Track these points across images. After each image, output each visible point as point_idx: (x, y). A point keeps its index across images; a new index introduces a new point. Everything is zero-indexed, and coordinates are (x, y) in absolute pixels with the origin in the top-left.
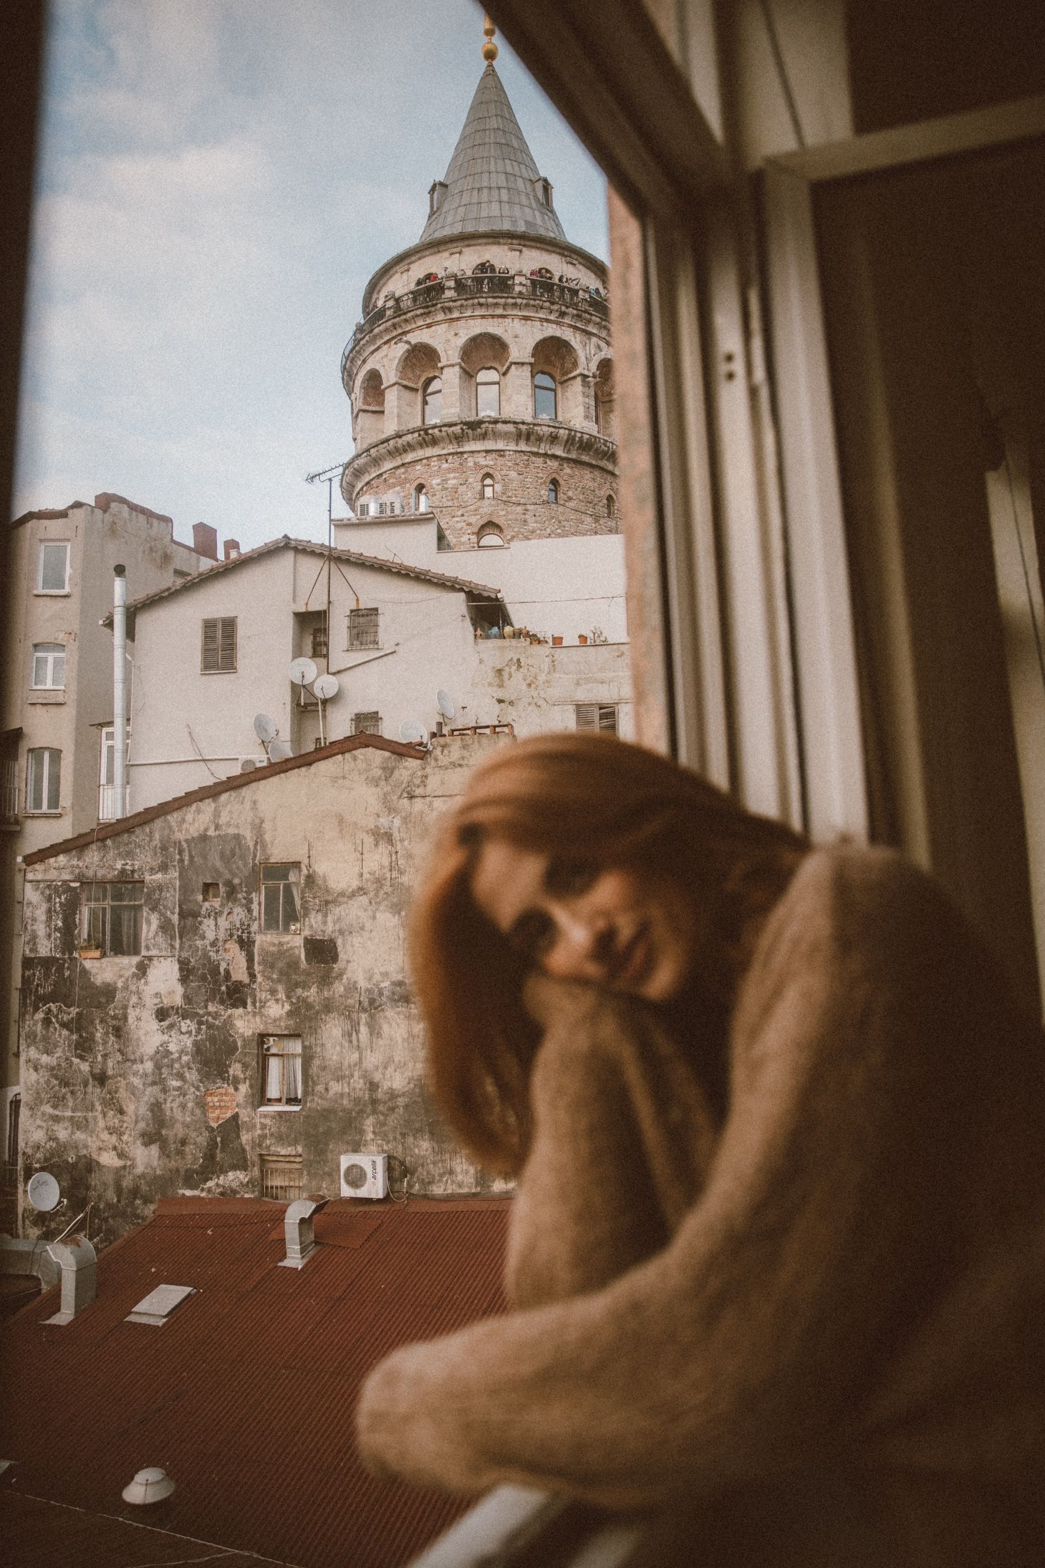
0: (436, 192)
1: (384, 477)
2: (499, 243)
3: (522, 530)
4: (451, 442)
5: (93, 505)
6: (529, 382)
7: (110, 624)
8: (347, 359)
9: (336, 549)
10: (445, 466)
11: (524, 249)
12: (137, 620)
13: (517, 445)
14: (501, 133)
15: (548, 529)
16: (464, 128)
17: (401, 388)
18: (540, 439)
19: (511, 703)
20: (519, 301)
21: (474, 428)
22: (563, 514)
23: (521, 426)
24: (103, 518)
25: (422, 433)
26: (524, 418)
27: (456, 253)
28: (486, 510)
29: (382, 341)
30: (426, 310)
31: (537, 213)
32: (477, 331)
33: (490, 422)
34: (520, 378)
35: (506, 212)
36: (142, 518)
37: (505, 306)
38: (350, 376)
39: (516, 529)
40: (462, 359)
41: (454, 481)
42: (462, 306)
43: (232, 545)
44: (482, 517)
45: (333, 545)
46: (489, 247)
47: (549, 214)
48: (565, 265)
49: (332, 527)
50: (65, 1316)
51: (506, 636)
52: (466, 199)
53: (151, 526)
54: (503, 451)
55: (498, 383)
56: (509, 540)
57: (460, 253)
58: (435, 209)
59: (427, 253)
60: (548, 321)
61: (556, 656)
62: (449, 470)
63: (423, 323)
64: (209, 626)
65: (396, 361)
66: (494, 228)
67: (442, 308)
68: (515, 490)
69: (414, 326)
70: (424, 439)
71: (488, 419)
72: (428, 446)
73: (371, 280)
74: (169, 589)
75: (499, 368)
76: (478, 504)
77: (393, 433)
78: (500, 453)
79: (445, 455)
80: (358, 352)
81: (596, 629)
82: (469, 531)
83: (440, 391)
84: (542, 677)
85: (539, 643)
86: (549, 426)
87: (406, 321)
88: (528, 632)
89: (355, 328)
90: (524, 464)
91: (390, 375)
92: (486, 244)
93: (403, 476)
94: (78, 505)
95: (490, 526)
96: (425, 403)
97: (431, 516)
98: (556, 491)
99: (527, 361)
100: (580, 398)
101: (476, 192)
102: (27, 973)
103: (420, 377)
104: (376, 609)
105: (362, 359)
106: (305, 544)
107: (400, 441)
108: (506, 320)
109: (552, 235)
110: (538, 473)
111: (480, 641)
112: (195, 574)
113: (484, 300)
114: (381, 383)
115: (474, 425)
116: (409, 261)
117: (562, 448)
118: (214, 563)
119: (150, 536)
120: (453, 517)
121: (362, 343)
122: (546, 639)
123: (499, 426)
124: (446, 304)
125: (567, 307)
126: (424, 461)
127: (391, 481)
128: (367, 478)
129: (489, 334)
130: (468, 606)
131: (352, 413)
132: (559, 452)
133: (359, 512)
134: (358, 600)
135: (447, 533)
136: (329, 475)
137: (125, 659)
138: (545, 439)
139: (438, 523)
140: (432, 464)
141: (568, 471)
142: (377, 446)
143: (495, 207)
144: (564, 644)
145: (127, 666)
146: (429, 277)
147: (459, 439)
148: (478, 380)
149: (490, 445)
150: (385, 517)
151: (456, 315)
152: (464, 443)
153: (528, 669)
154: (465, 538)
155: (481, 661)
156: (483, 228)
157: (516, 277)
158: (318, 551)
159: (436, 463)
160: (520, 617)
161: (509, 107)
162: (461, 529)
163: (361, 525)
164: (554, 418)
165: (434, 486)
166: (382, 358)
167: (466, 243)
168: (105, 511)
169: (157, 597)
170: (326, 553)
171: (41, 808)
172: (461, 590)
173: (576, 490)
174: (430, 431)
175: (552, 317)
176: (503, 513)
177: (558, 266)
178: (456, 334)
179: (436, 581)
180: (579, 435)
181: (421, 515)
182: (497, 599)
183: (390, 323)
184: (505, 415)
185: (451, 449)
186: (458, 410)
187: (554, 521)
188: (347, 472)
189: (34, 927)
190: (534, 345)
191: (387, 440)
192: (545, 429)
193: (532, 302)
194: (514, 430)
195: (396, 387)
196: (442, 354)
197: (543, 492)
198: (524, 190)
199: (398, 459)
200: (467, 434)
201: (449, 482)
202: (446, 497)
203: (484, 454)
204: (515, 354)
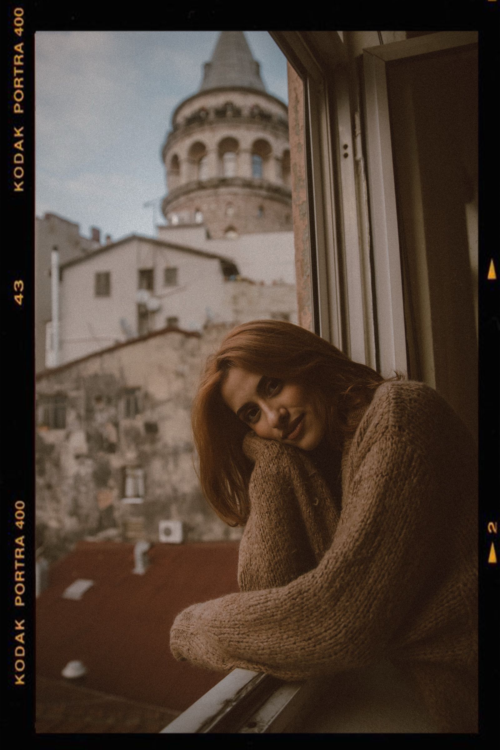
0: (206, 68)
1: (180, 204)
2: (235, 92)
3: (246, 229)
4: (212, 188)
6: (250, 160)
10: (209, 199)
11: (248, 95)
12: (64, 272)
13: (244, 190)
17: (188, 162)
18: (254, 187)
19: (240, 312)
20: (245, 120)
23: (246, 181)
24: (47, 226)
25: (197, 184)
26: (247, 177)
27: (215, 97)
28: (228, 221)
30: (200, 124)
31: (253, 77)
32: (225, 135)
34: (245, 157)
35: (239, 76)
36: (65, 225)
37: (238, 123)
38: (165, 155)
40: (218, 148)
41: (214, 207)
42: (217, 121)
43: (108, 237)
44: (227, 224)
47: (258, 78)
49: (157, 228)
51: (237, 280)
53: (69, 228)
54: (237, 193)
55: (235, 159)
56: (240, 235)
59: (202, 96)
60: (258, 130)
61: (261, 291)
62: (211, 201)
63: (199, 130)
64: (98, 276)
65: (186, 149)
66: (234, 85)
67: (207, 123)
68: (243, 211)
69: (195, 131)
70: (199, 186)
71: (230, 178)
72: (200, 190)
73: (175, 111)
74: (78, 258)
75: (235, 152)
76: (225, 217)
77: (185, 184)
79: (209, 194)
81: (280, 277)
82: (220, 230)
83: (206, 163)
84: (255, 300)
85: (254, 285)
88: (248, 279)
89: (167, 133)
90: (247, 199)
91: (183, 156)
92: (229, 92)
95: (231, 229)
96: (199, 168)
97: (203, 223)
98: (262, 212)
99: (249, 149)
100: (274, 167)
103: (197, 156)
104: (176, 268)
105: (170, 148)
106: (142, 236)
107: (188, 188)
108: (239, 129)
109: (260, 88)
110: (253, 203)
111: (226, 282)
112: (91, 251)
114: (179, 160)
115: (223, 180)
116: (193, 101)
117: (265, 191)
118: (100, 246)
119: (68, 233)
120: (213, 224)
122: (257, 283)
123: (235, 181)
124: (210, 121)
126: (199, 198)
127: (183, 206)
128: (172, 205)
129: (230, 137)
130: (220, 266)
131: (166, 173)
132: (263, 193)
133: (168, 222)
134: (168, 264)
135: (211, 231)
137: (58, 291)
138: (257, 187)
139: (207, 228)
141: (268, 202)
142: (177, 190)
144: (265, 286)
147: (216, 187)
148: (225, 158)
149: (232, 190)
150: (181, 224)
151: (214, 126)
152: (218, 189)
153: (248, 296)
154: (219, 234)
155: (226, 293)
156: (228, 85)
157: (243, 110)
158: (150, 241)
159: (205, 199)
160: (245, 271)
162: (217, 229)
163: (169, 228)
165: (204, 208)
166: (179, 148)
168: (48, 222)
169: (72, 262)
170: (153, 241)
172: (217, 259)
173: (272, 211)
175: (261, 128)
177: (264, 104)
178: (215, 136)
179: (204, 254)
180: (273, 185)
181: (197, 223)
182: (233, 264)
184: (238, 176)
185: (211, 191)
186: (215, 173)
188: (163, 202)
190: (253, 142)
191: (181, 187)
192: (257, 182)
193: (251, 121)
194: (242, 182)
195: (186, 160)
196: (208, 145)
197: (256, 212)
198: (247, 67)
199: (187, 195)
200: (220, 184)
201: (211, 207)
202: (210, 214)
203: (228, 193)
204: (243, 145)
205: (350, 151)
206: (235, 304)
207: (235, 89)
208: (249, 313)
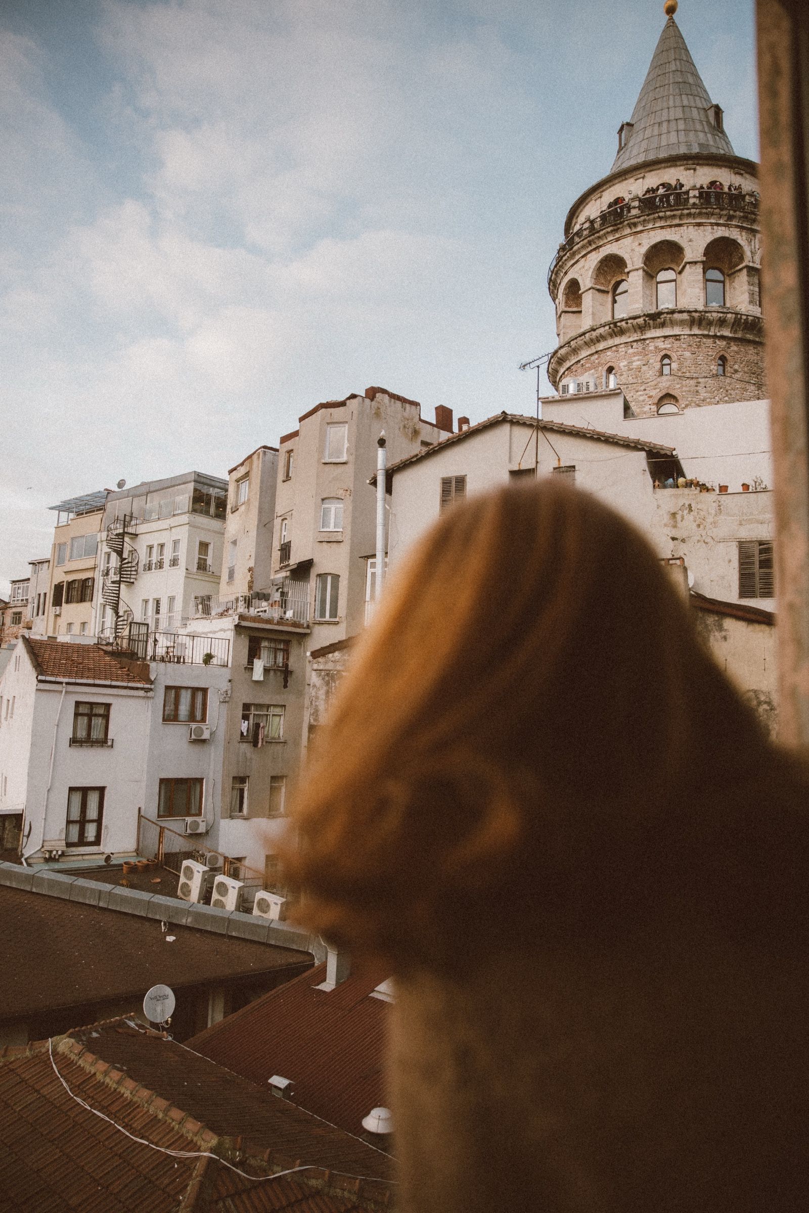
0: (624, 132)
1: (581, 363)
2: (676, 166)
3: (694, 399)
4: (635, 331)
5: (364, 396)
6: (701, 277)
7: (374, 483)
8: (552, 272)
9: (542, 420)
10: (631, 351)
11: (698, 167)
13: (691, 330)
14: (679, 73)
15: (717, 398)
16: (649, 74)
17: (595, 291)
18: (710, 323)
19: (683, 541)
20: (693, 211)
21: (655, 319)
22: (730, 384)
23: (694, 314)
24: (371, 406)
25: (612, 326)
26: (696, 307)
27: (641, 178)
28: (664, 384)
29: (581, 255)
30: (615, 228)
32: (658, 239)
33: (667, 313)
34: (693, 275)
35: (682, 138)
36: (399, 404)
37: (681, 217)
38: (554, 286)
39: (690, 399)
40: (645, 264)
41: (639, 363)
42: (644, 221)
43: (464, 421)
44: (660, 390)
45: (540, 418)
46: (667, 170)
47: (720, 135)
48: (733, 176)
49: (540, 403)
50: (329, 985)
51: (679, 485)
52: (648, 133)
53: (405, 409)
54: (679, 335)
55: (675, 280)
56: (684, 408)
57: (643, 178)
58: (623, 145)
60: (718, 225)
61: (722, 502)
62: (635, 354)
63: (612, 238)
64: (446, 482)
66: (672, 154)
67: (628, 224)
68: (689, 367)
69: (606, 241)
70: (613, 330)
71: (666, 311)
72: (616, 336)
73: (571, 208)
74: (417, 455)
75: (675, 268)
76: (658, 379)
77: (589, 327)
78: (677, 337)
79: (631, 342)
80: (561, 266)
81: (757, 478)
82: (650, 403)
83: (626, 292)
84: (710, 519)
85: (707, 491)
86: (718, 312)
87: (599, 237)
88: (698, 482)
89: (558, 248)
90: (696, 345)
91: (586, 281)
93: (597, 361)
94: (353, 396)
95: (668, 397)
96: (614, 301)
97: (619, 391)
98: (724, 366)
99: (699, 259)
100: (746, 287)
101: (657, 125)
103: (610, 282)
104: (574, 467)
105: (564, 271)
106: (518, 417)
107: (594, 334)
108: (682, 228)
109: (722, 152)
110: (708, 352)
111: (657, 490)
112: (435, 443)
113: (664, 213)
114: (579, 289)
115: (654, 317)
116: (601, 190)
117: (729, 330)
118: (450, 435)
119: (403, 416)
120: (637, 391)
121: (564, 258)
122: (713, 488)
123: (676, 316)
124: (632, 221)
125: (735, 211)
126: (614, 348)
127: (587, 366)
128: (567, 364)
129: (667, 241)
130: (649, 463)
131: (557, 314)
132: (727, 333)
133: (561, 392)
134: (559, 460)
135: (632, 405)
136: (537, 363)
137: (385, 508)
138: (715, 322)
139: (625, 397)
140: (620, 350)
141: (734, 348)
143: (673, 134)
144: (729, 492)
145: (386, 514)
146: (618, 200)
147: (642, 328)
148: (658, 280)
150: (582, 394)
151: (640, 228)
152: (646, 332)
153: (698, 513)
154: (647, 408)
155: (658, 507)
156: (663, 155)
157: (691, 192)
158: (528, 423)
159: (623, 349)
160: (691, 471)
161: (687, 50)
162: (643, 401)
163: (563, 401)
164: (722, 304)
165: (622, 367)
167: (648, 169)
168: (372, 400)
170: (535, 424)
171: (325, 617)
172: (642, 449)
173: (742, 363)
174: (619, 324)
175: (721, 221)
176: (679, 386)
177: (726, 178)
178: (640, 244)
179: (622, 443)
180: (744, 317)
181: (611, 391)
182: (672, 456)
183: (586, 241)
184: (680, 306)
185: (635, 337)
186: (642, 306)
187: (721, 390)
188: (552, 361)
189: (317, 703)
191: (584, 334)
192: (715, 315)
193: (704, 211)
194: (688, 317)
195: (591, 290)
196: (628, 262)
197: (712, 367)
198: (698, 118)
199: (593, 347)
200: (649, 323)
201: (634, 364)
202: (632, 375)
203: (663, 339)
204: (689, 255)
206: (675, 527)
207: (676, 161)
208: (699, 541)
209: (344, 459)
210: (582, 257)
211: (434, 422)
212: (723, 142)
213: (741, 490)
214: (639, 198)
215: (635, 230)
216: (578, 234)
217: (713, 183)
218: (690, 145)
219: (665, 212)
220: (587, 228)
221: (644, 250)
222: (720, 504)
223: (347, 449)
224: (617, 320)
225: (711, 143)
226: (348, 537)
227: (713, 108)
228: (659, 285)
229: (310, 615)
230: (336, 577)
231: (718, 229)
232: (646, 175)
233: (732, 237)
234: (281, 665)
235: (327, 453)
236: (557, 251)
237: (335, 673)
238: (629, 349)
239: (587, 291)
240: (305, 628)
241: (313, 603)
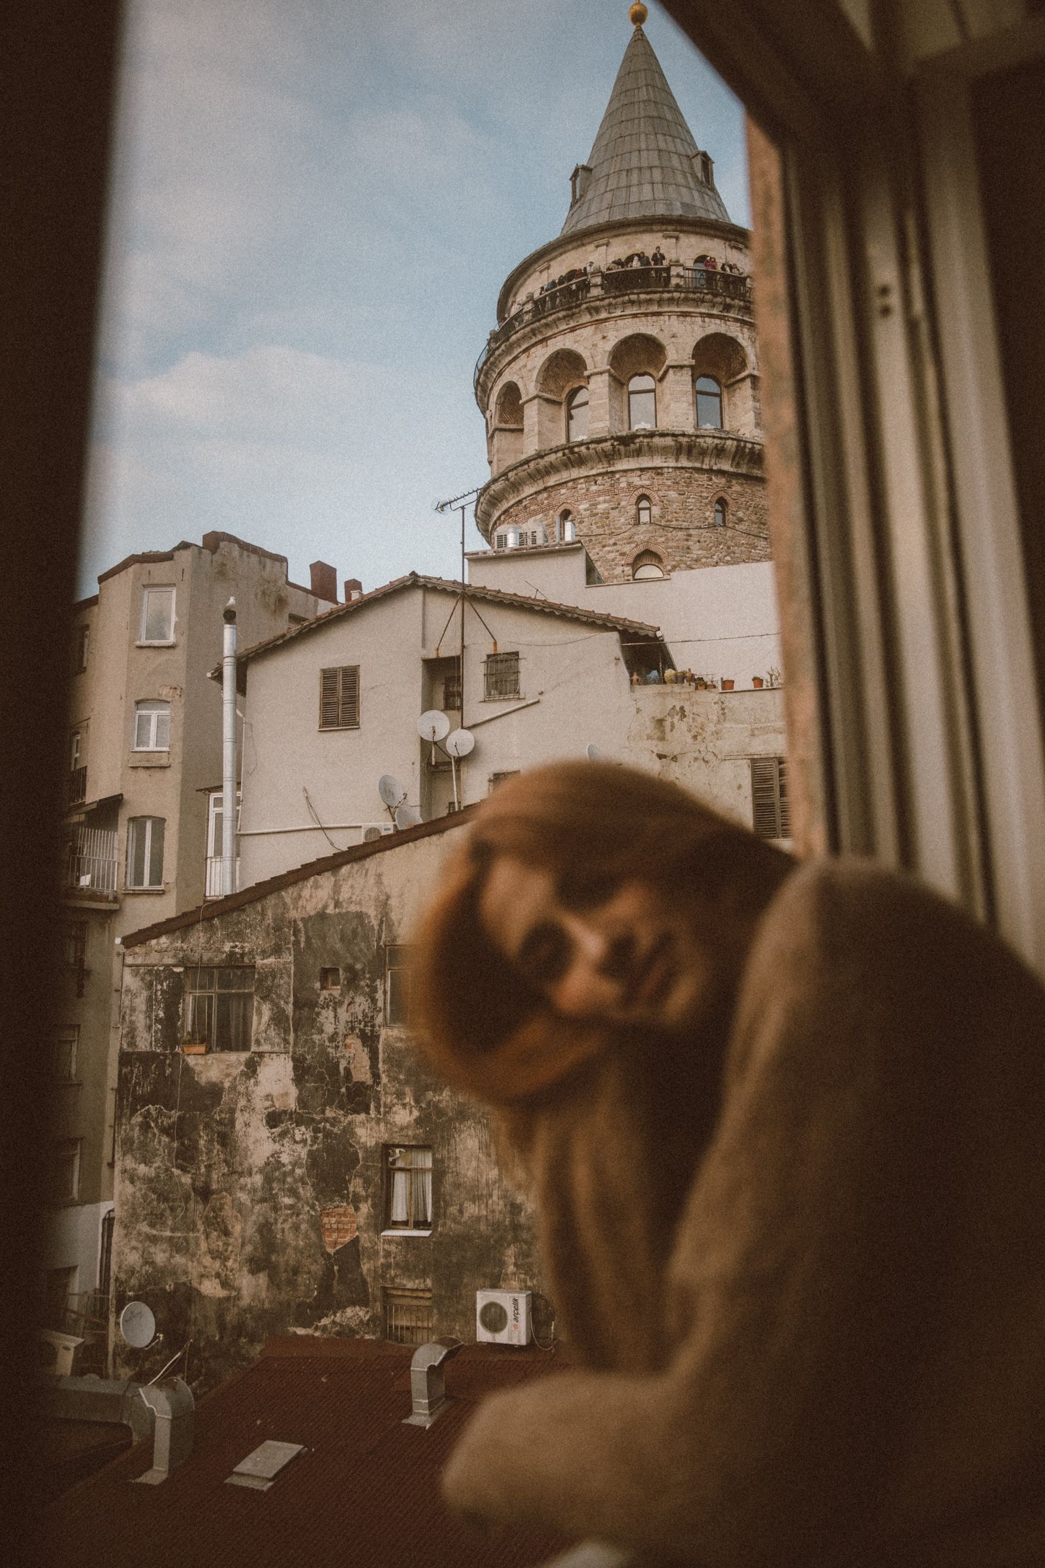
0: (579, 179)
1: (524, 504)
2: (652, 231)
3: (684, 558)
4: (600, 461)
5: (201, 545)
6: (689, 388)
7: (219, 677)
8: (480, 371)
9: (470, 586)
10: (594, 488)
11: (681, 235)
12: (248, 673)
13: (677, 460)
14: (653, 105)
15: (715, 557)
16: (610, 103)
17: (541, 401)
18: (703, 453)
19: (675, 759)
21: (627, 444)
22: (733, 538)
23: (681, 439)
24: (212, 561)
25: (566, 451)
26: (685, 429)
27: (603, 245)
28: (642, 537)
29: (520, 350)
30: (569, 312)
31: (696, 194)
32: (629, 332)
33: (645, 436)
34: (678, 386)
35: (659, 194)
36: (254, 558)
37: (660, 302)
38: (484, 391)
39: (677, 558)
40: (611, 365)
42: (610, 304)
43: (353, 585)
44: (637, 545)
45: (466, 582)
46: (639, 236)
47: (709, 192)
48: (729, 250)
49: (465, 560)
50: (157, 1474)
52: (613, 183)
53: (264, 567)
54: (661, 468)
55: (653, 391)
56: (670, 571)
57: (607, 245)
58: (578, 197)
59: (570, 247)
60: (711, 316)
61: (727, 703)
62: (599, 493)
63: (565, 327)
64: (328, 676)
65: (536, 371)
66: (646, 214)
67: (587, 308)
68: (676, 512)
69: (556, 331)
70: (569, 458)
71: (642, 433)
72: (573, 467)
73: (507, 281)
74: (284, 635)
75: (654, 374)
76: (633, 530)
77: (534, 453)
78: (658, 471)
79: (594, 475)
80: (493, 364)
81: (773, 670)
82: (623, 562)
83: (586, 403)
84: (711, 728)
85: (706, 688)
86: (714, 437)
88: (693, 675)
89: (489, 337)
90: (685, 482)
91: (529, 387)
92: (636, 232)
93: (546, 502)
94: (184, 546)
95: (648, 555)
96: (570, 417)
97: (580, 545)
98: (723, 512)
99: (686, 363)
100: (750, 403)
101: (624, 173)
102: (124, 1070)
103: (563, 388)
104: (517, 654)
105: (497, 371)
106: (435, 581)
107: (542, 462)
108: (662, 318)
109: (713, 217)
110: (702, 492)
111: (637, 687)
112: (311, 617)
113: (636, 296)
114: (519, 397)
115: (626, 440)
116: (549, 257)
117: (730, 462)
118: (334, 606)
119: (261, 576)
120: (604, 546)
121: (497, 353)
122: (715, 683)
123: (657, 440)
124: (592, 304)
125: (733, 299)
126: (570, 484)
127: (532, 508)
128: (505, 505)
129: (642, 335)
130: (622, 647)
131: (487, 433)
132: (726, 466)
133: (496, 545)
134: (495, 644)
135: (597, 565)
136: (461, 502)
137: (236, 715)
138: (709, 452)
139: (587, 554)
140: (579, 486)
141: (737, 488)
142: (516, 468)
143: (647, 188)
144: (735, 689)
145: (238, 723)
146: (572, 274)
147: (609, 457)
148: (631, 389)
149: (645, 462)
150: (526, 549)
151: (604, 315)
152: (616, 462)
153: (693, 719)
154: (618, 571)
155: (638, 711)
156: (633, 214)
157: (672, 268)
158: (449, 589)
159: (584, 486)
160: (683, 659)
161: (662, 75)
162: (613, 560)
163: (499, 558)
164: (719, 427)
165: (582, 511)
166: (520, 369)
167: (614, 233)
168: (214, 552)
169: (271, 646)
170: (459, 591)
171: (142, 884)
172: (614, 629)
173: (747, 509)
174: (576, 450)
175: (715, 312)
176: (663, 539)
177: (720, 252)
178: (604, 338)
179: (584, 619)
180: (749, 445)
181: (567, 545)
182: (656, 638)
183: (528, 329)
184: (662, 427)
185: (600, 468)
186: (608, 423)
187: (721, 547)
188: (482, 499)
189: (134, 1018)
190: (694, 344)
191: (527, 462)
192: (709, 440)
193: (691, 296)
194: (673, 443)
195: (536, 401)
196: (588, 362)
197: (708, 514)
198: (680, 168)
199: (540, 482)
200: (619, 450)
201: (599, 507)
202: (596, 523)
203: (639, 473)
204: (673, 355)
205: (895, 300)
206: (662, 739)
207: (652, 224)
208: (696, 759)
209: (171, 639)
210: (524, 351)
211: (309, 586)
212: (714, 203)
213: (751, 686)
214: (601, 272)
215: (597, 318)
216: (519, 316)
217: (701, 259)
218: (671, 204)
219: (638, 294)
220: (529, 311)
221: (610, 345)
222: (723, 706)
223: (175, 625)
224: (574, 444)
225: (698, 203)
226: (179, 760)
227: (699, 157)
228: (631, 396)
229: (119, 880)
230: (159, 823)
231: (711, 322)
232: (610, 240)
233: (729, 334)
234: (72, 960)
235: (143, 632)
236: (486, 342)
237: (161, 968)
238: (590, 485)
239: (531, 400)
240: (110, 902)
241: (123, 863)
